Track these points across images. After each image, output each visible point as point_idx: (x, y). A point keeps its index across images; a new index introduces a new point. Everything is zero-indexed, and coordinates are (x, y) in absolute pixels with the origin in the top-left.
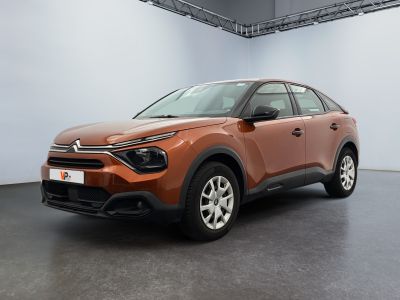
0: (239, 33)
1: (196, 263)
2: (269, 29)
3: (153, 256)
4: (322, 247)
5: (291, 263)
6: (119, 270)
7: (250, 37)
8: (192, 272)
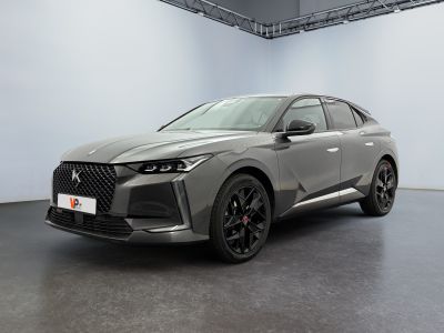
0: (258, 34)
1: (209, 286)
2: (293, 29)
3: (160, 279)
4: (353, 269)
5: (319, 286)
6: (119, 293)
7: (271, 38)
8: (205, 296)
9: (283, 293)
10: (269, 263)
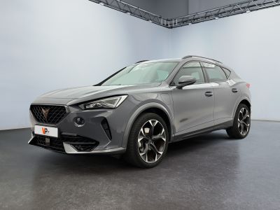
0: (163, 25)
1: (134, 185)
2: (184, 22)
3: (104, 180)
4: (221, 173)
5: (200, 184)
6: (80, 189)
7: (172, 28)
8: (131, 191)
9: (179, 189)
10: (170, 169)
